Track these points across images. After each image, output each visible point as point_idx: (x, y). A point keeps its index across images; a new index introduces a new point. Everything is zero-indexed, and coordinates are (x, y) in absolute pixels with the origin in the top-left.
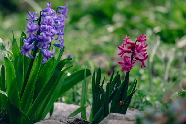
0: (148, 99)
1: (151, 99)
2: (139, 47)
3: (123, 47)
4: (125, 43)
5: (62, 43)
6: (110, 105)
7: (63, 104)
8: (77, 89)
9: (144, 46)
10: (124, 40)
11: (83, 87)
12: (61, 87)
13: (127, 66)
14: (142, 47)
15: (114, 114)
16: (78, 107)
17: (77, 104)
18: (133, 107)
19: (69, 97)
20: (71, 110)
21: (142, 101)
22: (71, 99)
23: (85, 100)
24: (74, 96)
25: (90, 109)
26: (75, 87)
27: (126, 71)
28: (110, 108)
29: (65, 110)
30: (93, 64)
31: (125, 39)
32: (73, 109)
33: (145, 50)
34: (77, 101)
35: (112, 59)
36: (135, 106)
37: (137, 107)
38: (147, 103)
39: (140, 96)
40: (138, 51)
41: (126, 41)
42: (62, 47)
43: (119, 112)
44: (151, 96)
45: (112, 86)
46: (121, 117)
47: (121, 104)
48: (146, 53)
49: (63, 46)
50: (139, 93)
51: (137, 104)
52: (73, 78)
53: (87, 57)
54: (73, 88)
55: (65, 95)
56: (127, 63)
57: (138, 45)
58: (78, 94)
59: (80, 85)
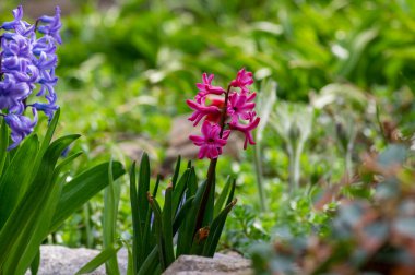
0: (258, 225)
1: (265, 228)
2: (238, 98)
3: (199, 101)
4: (203, 91)
5: (52, 103)
6: (175, 239)
7: (59, 248)
8: (91, 212)
9: (248, 96)
10: (200, 86)
11: (103, 210)
12: (55, 204)
13: (210, 146)
14: (243, 98)
15: (189, 258)
16: (96, 253)
17: (93, 247)
18: (226, 247)
19: (74, 231)
20: (82, 260)
21: (245, 231)
22: (77, 237)
23: (112, 236)
24: (83, 230)
25: (127, 254)
26: (85, 206)
27: (209, 157)
28: (175, 248)
29: (65, 261)
30: (123, 153)
31: (202, 82)
32: (85, 257)
33: (252, 106)
34: (90, 240)
35: (166, 145)
36: (230, 244)
37: (236, 246)
38: (257, 234)
39: (241, 220)
40: (236, 110)
41: (207, 88)
42: (54, 112)
43: (199, 254)
44: (263, 220)
45: (178, 195)
46: (207, 263)
47: (202, 236)
48: (254, 114)
49: (54, 108)
50: (237, 214)
51: (234, 240)
52: (83, 184)
53: (108, 140)
54: (80, 211)
55: (61, 228)
56: (210, 139)
57: (235, 95)
58: (92, 223)
59: (96, 203)
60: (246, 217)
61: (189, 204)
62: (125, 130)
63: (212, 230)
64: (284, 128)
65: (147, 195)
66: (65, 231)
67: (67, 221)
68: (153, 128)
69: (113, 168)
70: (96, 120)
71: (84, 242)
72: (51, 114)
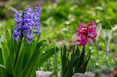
0: (97, 64)
1: (99, 65)
2: (91, 29)
3: (80, 30)
4: (81, 27)
5: (38, 31)
6: (74, 69)
7: (41, 71)
8: (50, 61)
11: (54, 61)
12: (40, 59)
13: (83, 42)
14: (92, 29)
15: (78, 74)
16: (52, 73)
17: (51, 71)
18: (88, 70)
19: (45, 67)
20: (48, 75)
21: (93, 66)
22: (46, 68)
23: (56, 68)
24: (48, 66)
25: (60, 73)
26: (48, 60)
28: (74, 71)
29: (43, 75)
30: (59, 44)
31: (81, 25)
33: (95, 31)
34: (50, 69)
35: (71, 42)
36: (89, 69)
37: (91, 70)
38: (97, 67)
39: (92, 63)
40: (90, 32)
41: (82, 26)
42: (39, 34)
43: (81, 73)
44: (99, 62)
45: (74, 56)
46: (83, 75)
47: (81, 67)
48: (95, 33)
49: (39, 33)
50: (91, 61)
51: (90, 68)
52: (48, 54)
53: (54, 41)
54: (47, 61)
55: (42, 66)
56: (83, 40)
58: (50, 64)
59: (52, 59)
60: (94, 62)
61: (77, 59)
62: (59, 38)
63: (84, 66)
64: (104, 36)
65: (65, 56)
66: (43, 67)
67: (43, 64)
68: (67, 37)
69: (56, 49)
70: (51, 35)
71: (48, 70)
72: (38, 34)
